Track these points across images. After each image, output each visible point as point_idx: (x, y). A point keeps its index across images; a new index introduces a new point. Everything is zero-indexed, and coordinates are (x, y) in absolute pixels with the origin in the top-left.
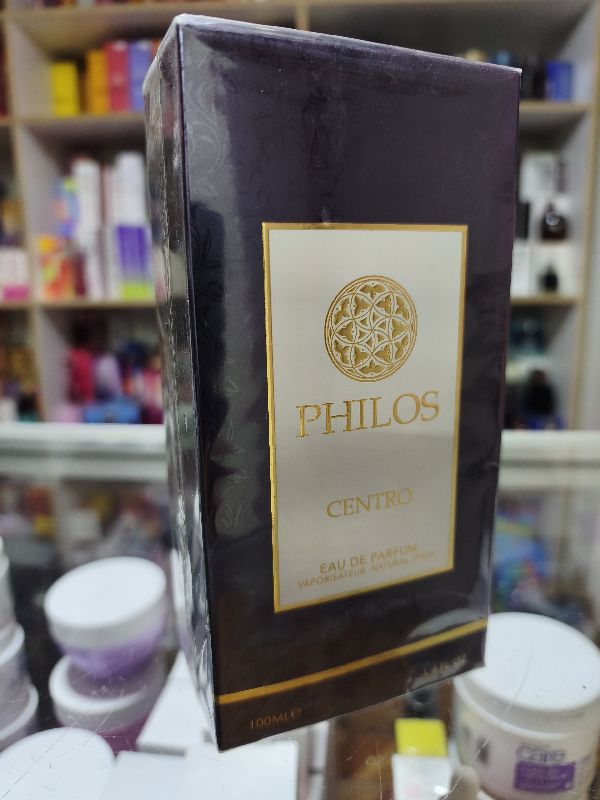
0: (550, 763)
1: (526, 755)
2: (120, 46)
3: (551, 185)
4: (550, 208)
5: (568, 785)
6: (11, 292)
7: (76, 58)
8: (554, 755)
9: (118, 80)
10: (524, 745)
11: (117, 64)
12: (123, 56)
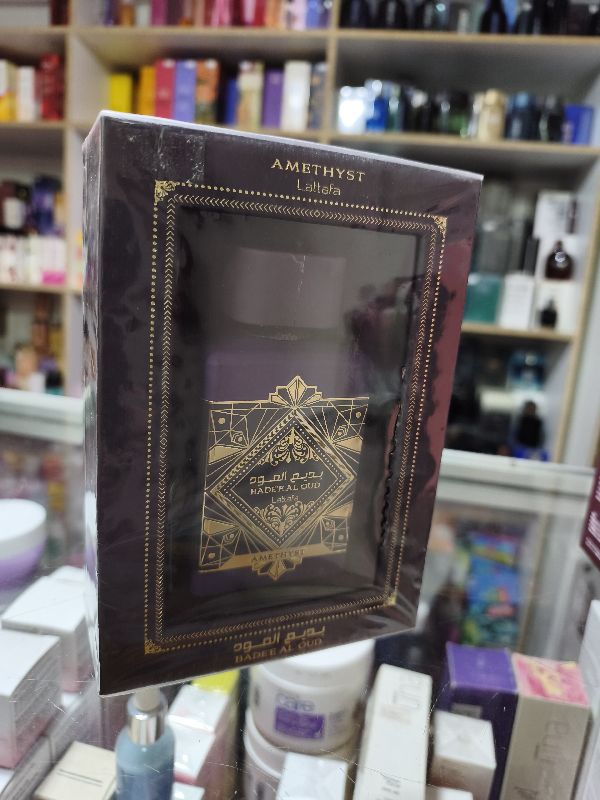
0: (300, 711)
1: (282, 701)
2: (169, 64)
3: (564, 223)
4: (559, 246)
5: (318, 734)
6: (49, 278)
7: (132, 72)
8: (304, 706)
9: (164, 94)
10: (281, 693)
11: (165, 80)
12: (170, 71)
